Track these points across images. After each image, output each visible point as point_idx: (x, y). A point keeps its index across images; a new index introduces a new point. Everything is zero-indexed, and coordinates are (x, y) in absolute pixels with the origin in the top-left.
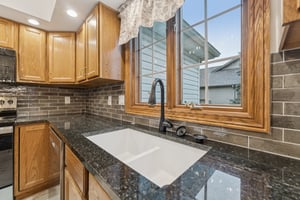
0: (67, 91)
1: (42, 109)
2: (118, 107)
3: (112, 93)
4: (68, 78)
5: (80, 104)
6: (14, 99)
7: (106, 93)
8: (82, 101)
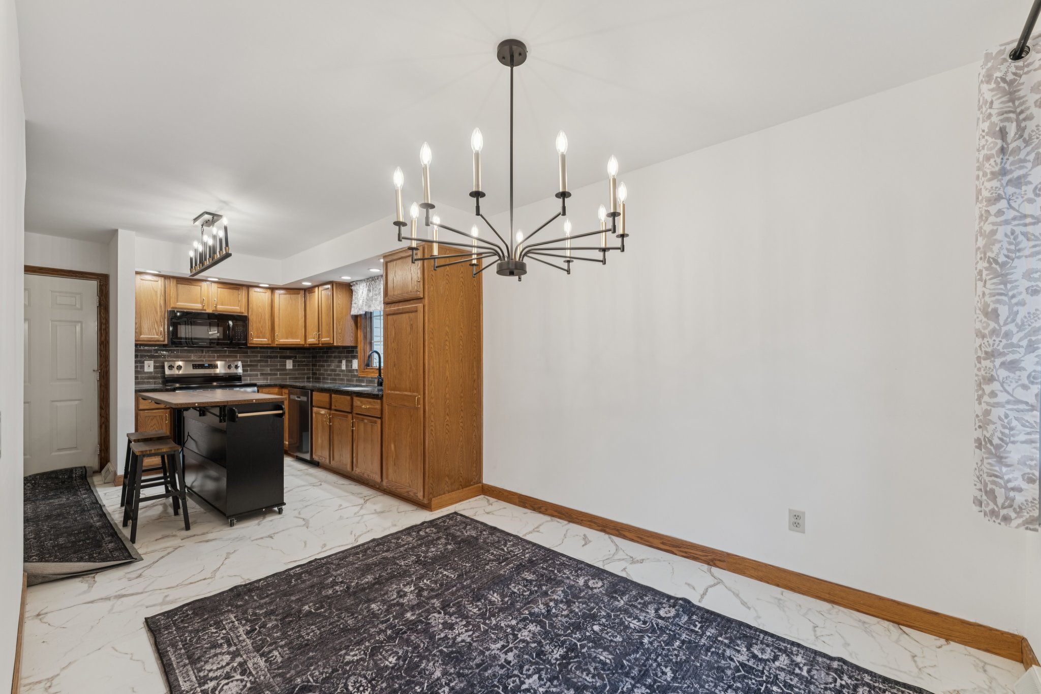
0: (288, 353)
1: (262, 374)
2: (352, 371)
3: (346, 357)
4: (297, 341)
5: (304, 370)
6: (240, 364)
7: (340, 357)
8: (306, 365)
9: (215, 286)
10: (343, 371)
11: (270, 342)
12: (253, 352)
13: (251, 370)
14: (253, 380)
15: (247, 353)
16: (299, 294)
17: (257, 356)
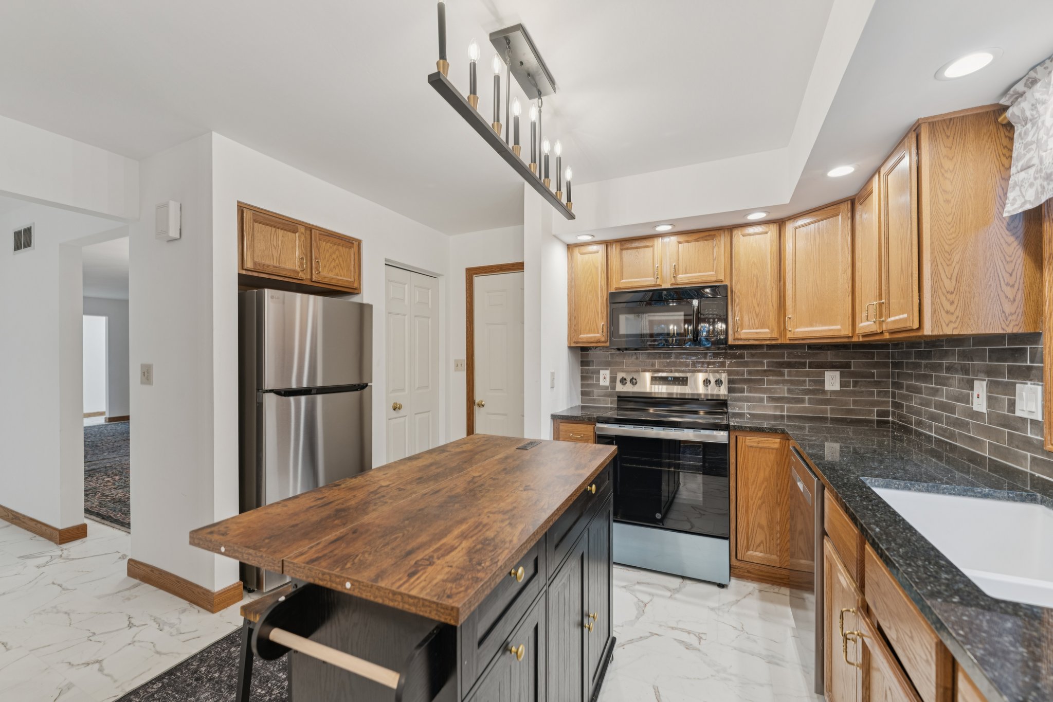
1: (770, 399)
3: (990, 372)
5: (872, 393)
6: (724, 377)
7: (965, 370)
8: (877, 384)
9: (674, 239)
10: (978, 415)
11: (775, 335)
12: (753, 355)
13: (750, 391)
14: (754, 408)
15: (741, 356)
16: (837, 215)
17: (762, 364)
